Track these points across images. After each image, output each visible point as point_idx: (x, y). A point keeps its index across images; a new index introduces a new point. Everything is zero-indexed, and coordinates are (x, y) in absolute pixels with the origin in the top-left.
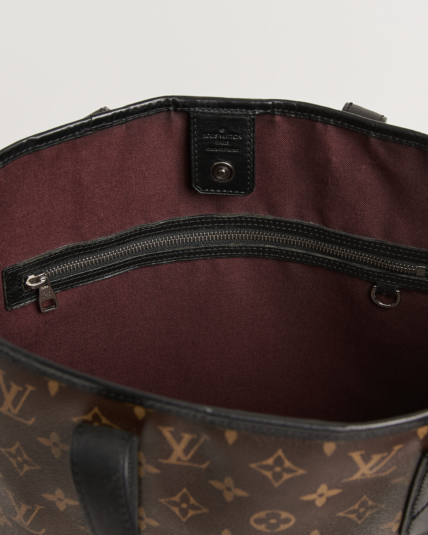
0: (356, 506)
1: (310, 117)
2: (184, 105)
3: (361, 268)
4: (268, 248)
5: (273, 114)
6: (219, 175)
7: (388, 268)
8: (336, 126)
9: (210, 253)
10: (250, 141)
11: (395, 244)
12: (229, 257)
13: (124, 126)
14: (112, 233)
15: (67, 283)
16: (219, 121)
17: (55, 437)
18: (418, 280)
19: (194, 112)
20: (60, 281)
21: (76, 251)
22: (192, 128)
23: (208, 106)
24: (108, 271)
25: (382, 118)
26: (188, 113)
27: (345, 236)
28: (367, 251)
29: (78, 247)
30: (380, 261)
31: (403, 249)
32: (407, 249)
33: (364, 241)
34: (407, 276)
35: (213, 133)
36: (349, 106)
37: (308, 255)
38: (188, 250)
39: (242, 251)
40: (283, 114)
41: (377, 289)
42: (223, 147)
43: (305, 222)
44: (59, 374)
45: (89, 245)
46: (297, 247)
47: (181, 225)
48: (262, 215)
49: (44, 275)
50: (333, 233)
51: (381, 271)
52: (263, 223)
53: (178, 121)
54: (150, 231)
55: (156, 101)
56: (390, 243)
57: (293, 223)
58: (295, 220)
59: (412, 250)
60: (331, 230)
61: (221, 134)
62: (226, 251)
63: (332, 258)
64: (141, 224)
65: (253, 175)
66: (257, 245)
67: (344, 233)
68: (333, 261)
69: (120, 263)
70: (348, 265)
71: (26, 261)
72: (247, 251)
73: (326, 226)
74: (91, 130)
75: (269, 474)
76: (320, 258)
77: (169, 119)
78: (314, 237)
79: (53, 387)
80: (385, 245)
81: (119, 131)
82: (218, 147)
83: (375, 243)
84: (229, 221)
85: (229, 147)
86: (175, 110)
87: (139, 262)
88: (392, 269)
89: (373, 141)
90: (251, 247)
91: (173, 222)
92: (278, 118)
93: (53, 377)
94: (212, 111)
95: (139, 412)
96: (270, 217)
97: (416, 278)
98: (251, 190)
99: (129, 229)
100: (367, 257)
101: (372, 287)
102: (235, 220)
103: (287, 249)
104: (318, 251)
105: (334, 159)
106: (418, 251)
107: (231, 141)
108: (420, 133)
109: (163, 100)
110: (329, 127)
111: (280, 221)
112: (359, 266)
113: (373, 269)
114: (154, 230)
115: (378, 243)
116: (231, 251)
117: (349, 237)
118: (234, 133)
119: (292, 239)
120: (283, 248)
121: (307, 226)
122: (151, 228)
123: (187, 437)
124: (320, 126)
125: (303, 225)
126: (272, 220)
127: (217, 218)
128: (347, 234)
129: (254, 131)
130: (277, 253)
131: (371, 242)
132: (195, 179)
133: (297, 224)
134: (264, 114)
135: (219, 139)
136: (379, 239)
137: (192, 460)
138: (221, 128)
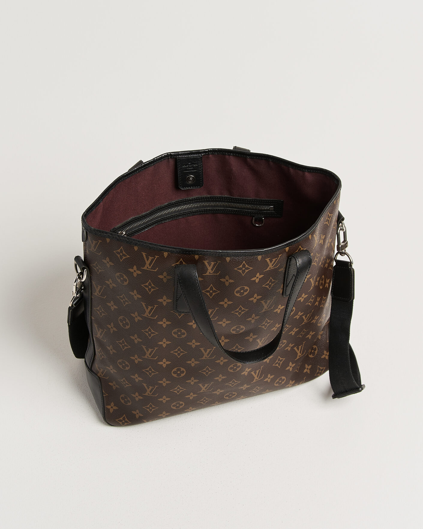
0: (268, 282)
1: (223, 154)
2: (174, 155)
3: (247, 211)
4: (209, 209)
5: (208, 154)
6: (190, 181)
7: (258, 209)
8: (233, 156)
9: (185, 214)
10: (201, 166)
11: (260, 199)
12: (193, 215)
13: (153, 167)
14: (148, 211)
15: (132, 234)
16: (188, 160)
17: (165, 274)
18: (271, 213)
19: (179, 157)
20: (129, 233)
21: (135, 220)
22: (178, 164)
23: (184, 154)
24: (146, 227)
25: (249, 151)
26: (176, 158)
27: (240, 199)
28: (249, 204)
29: (136, 218)
30: (255, 207)
31: (264, 200)
32: (265, 200)
33: (248, 200)
34: (266, 211)
35: (186, 165)
36: (235, 148)
37: (225, 209)
38: (177, 214)
39: (198, 212)
40: (212, 154)
41: (255, 219)
42: (191, 170)
43: (223, 196)
44: (168, 249)
45: (140, 216)
46: (221, 206)
47: (173, 204)
48: (205, 195)
49: (124, 231)
50: (235, 198)
51: (256, 211)
52: (206, 199)
53: (172, 162)
54: (162, 208)
55: (163, 155)
56: (258, 199)
57: (218, 197)
58: (219, 196)
59: (267, 200)
60: (234, 197)
61: (190, 165)
62: (192, 213)
63: (235, 209)
64: (159, 206)
65: (203, 179)
66: (204, 209)
67: (239, 198)
68: (236, 210)
69: (151, 223)
70: (242, 211)
71: (118, 226)
72: (200, 212)
73: (232, 196)
74: (142, 170)
75: (241, 271)
76: (230, 210)
77: (168, 161)
78: (227, 202)
79: (166, 254)
80: (256, 200)
81: (151, 168)
82: (188, 170)
83: (252, 200)
84: (192, 200)
85: (192, 170)
86: (171, 158)
87: (158, 222)
88: (260, 210)
89: (248, 160)
90: (202, 210)
91: (170, 203)
92: (210, 156)
93: (166, 251)
94: (185, 156)
95: (197, 257)
96: (209, 196)
97: (270, 212)
98: (202, 185)
99: (155, 208)
100: (249, 206)
101: (253, 218)
102: (195, 199)
103: (216, 208)
104: (229, 207)
105: (234, 169)
106: (270, 200)
107: (193, 167)
108: (266, 154)
109: (166, 154)
110: (231, 157)
111: (213, 197)
112: (246, 210)
113: (253, 211)
114: (164, 208)
115: (253, 200)
116: (194, 213)
117: (241, 199)
118: (194, 164)
119: (218, 203)
120: (215, 208)
121: (224, 197)
122: (162, 207)
123: (213, 263)
124: (227, 157)
125: (222, 197)
126: (209, 197)
127: (187, 199)
128: (241, 198)
129: (202, 162)
130: (212, 211)
131: (251, 200)
132: (180, 184)
133: (220, 197)
134: (204, 155)
135: (188, 167)
136: (254, 198)
137: (214, 272)
138: (189, 162)
